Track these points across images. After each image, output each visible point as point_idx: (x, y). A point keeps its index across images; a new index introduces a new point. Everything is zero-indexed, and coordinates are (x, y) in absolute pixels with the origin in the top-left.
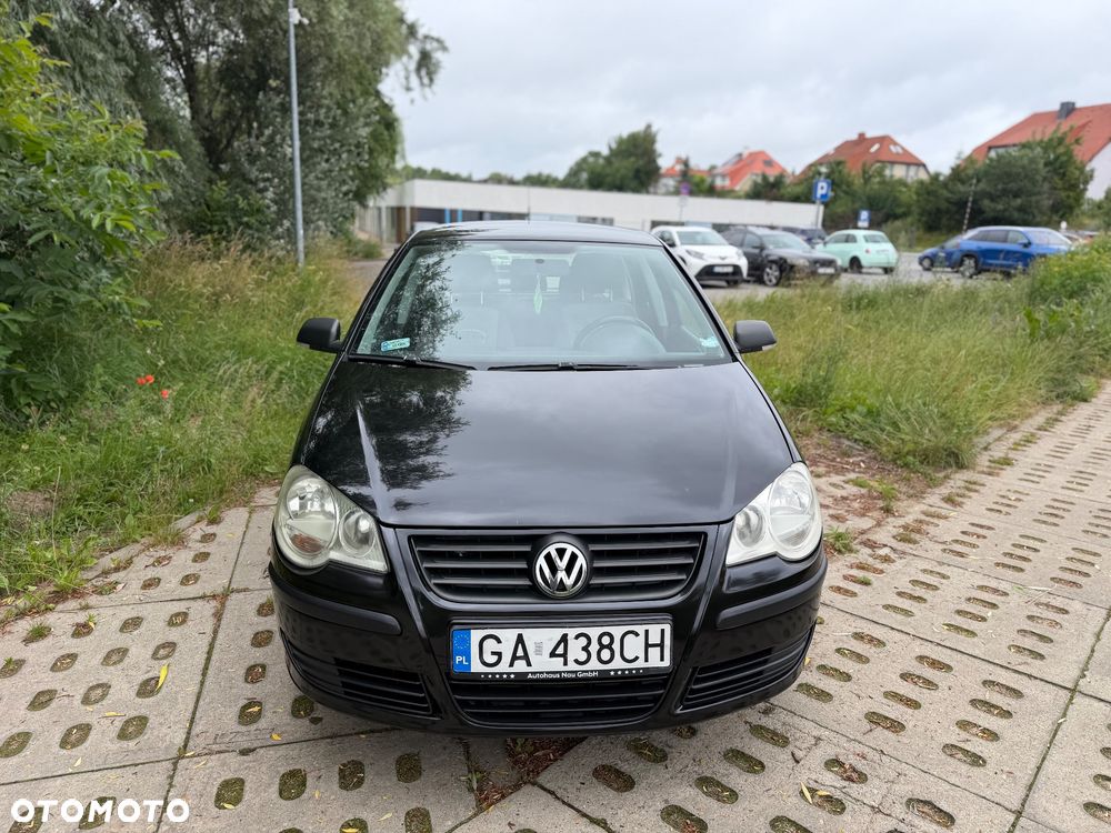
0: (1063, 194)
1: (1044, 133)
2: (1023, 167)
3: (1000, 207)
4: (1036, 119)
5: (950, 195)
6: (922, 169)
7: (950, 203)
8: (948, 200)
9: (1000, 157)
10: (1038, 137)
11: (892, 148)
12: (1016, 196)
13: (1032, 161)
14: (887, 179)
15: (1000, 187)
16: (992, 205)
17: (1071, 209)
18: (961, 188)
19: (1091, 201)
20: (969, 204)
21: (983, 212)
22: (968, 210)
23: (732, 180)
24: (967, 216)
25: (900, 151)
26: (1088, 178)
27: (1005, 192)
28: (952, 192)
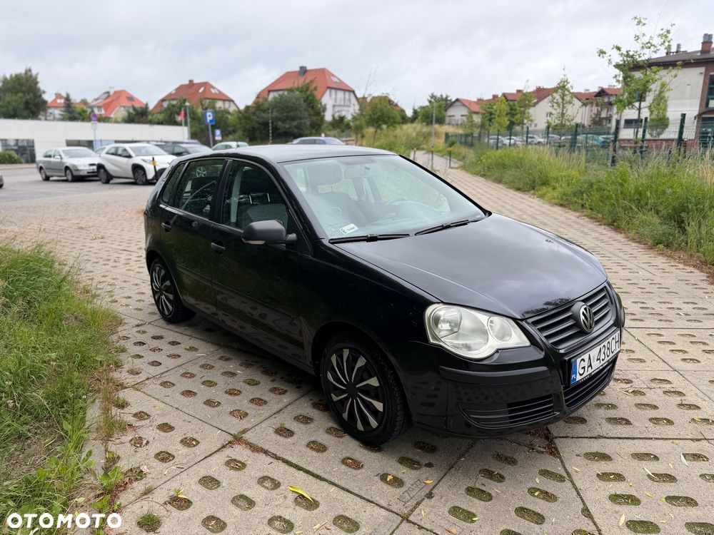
0: (315, 118)
1: (298, 83)
2: (294, 103)
3: (287, 126)
4: (288, 75)
5: (258, 120)
6: (232, 103)
7: (259, 124)
8: (257, 122)
9: (281, 97)
10: (296, 85)
11: (212, 90)
12: (293, 119)
13: (297, 99)
14: (217, 109)
15: (285, 114)
16: (283, 125)
17: (319, 126)
18: (264, 115)
19: (327, 122)
20: (270, 125)
21: (278, 129)
22: (270, 128)
23: (105, 111)
24: (270, 131)
25: (217, 92)
26: (324, 109)
27: (288, 118)
28: (258, 117)
